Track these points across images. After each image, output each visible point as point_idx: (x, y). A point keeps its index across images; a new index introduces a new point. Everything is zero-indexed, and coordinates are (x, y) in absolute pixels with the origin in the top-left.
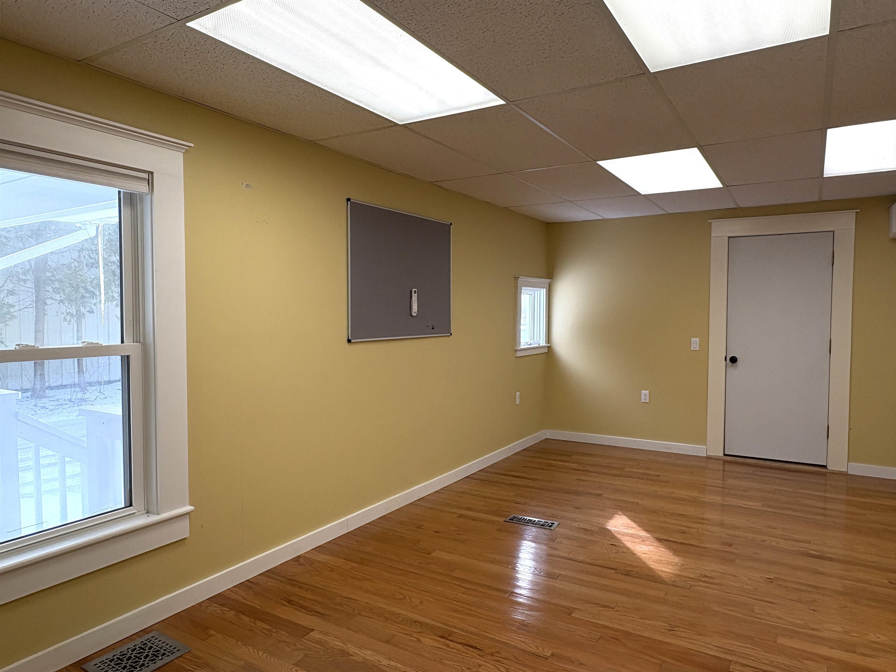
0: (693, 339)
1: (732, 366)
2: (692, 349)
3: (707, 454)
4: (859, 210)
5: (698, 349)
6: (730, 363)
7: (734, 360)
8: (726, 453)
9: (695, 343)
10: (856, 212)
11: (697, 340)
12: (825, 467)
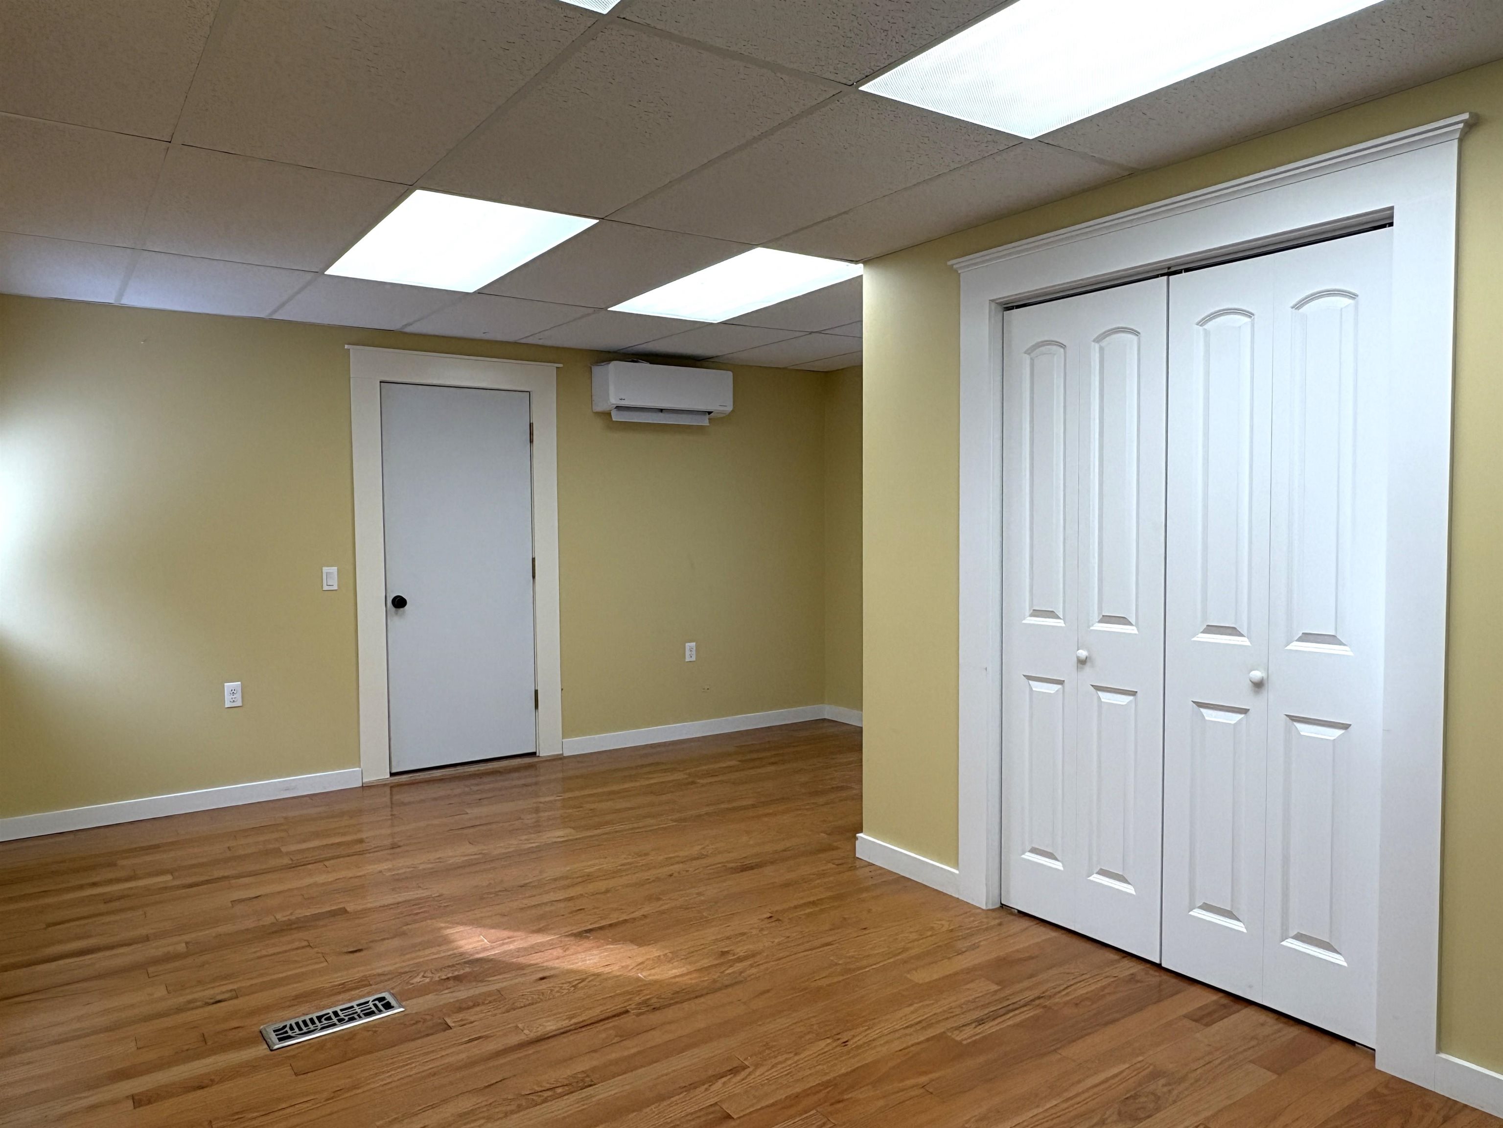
0: (325, 569)
1: (397, 614)
2: (326, 588)
3: (364, 781)
4: (561, 365)
5: (335, 588)
6: (393, 609)
7: (399, 603)
8: (394, 771)
9: (331, 576)
10: (557, 368)
11: (334, 570)
12: (533, 754)
